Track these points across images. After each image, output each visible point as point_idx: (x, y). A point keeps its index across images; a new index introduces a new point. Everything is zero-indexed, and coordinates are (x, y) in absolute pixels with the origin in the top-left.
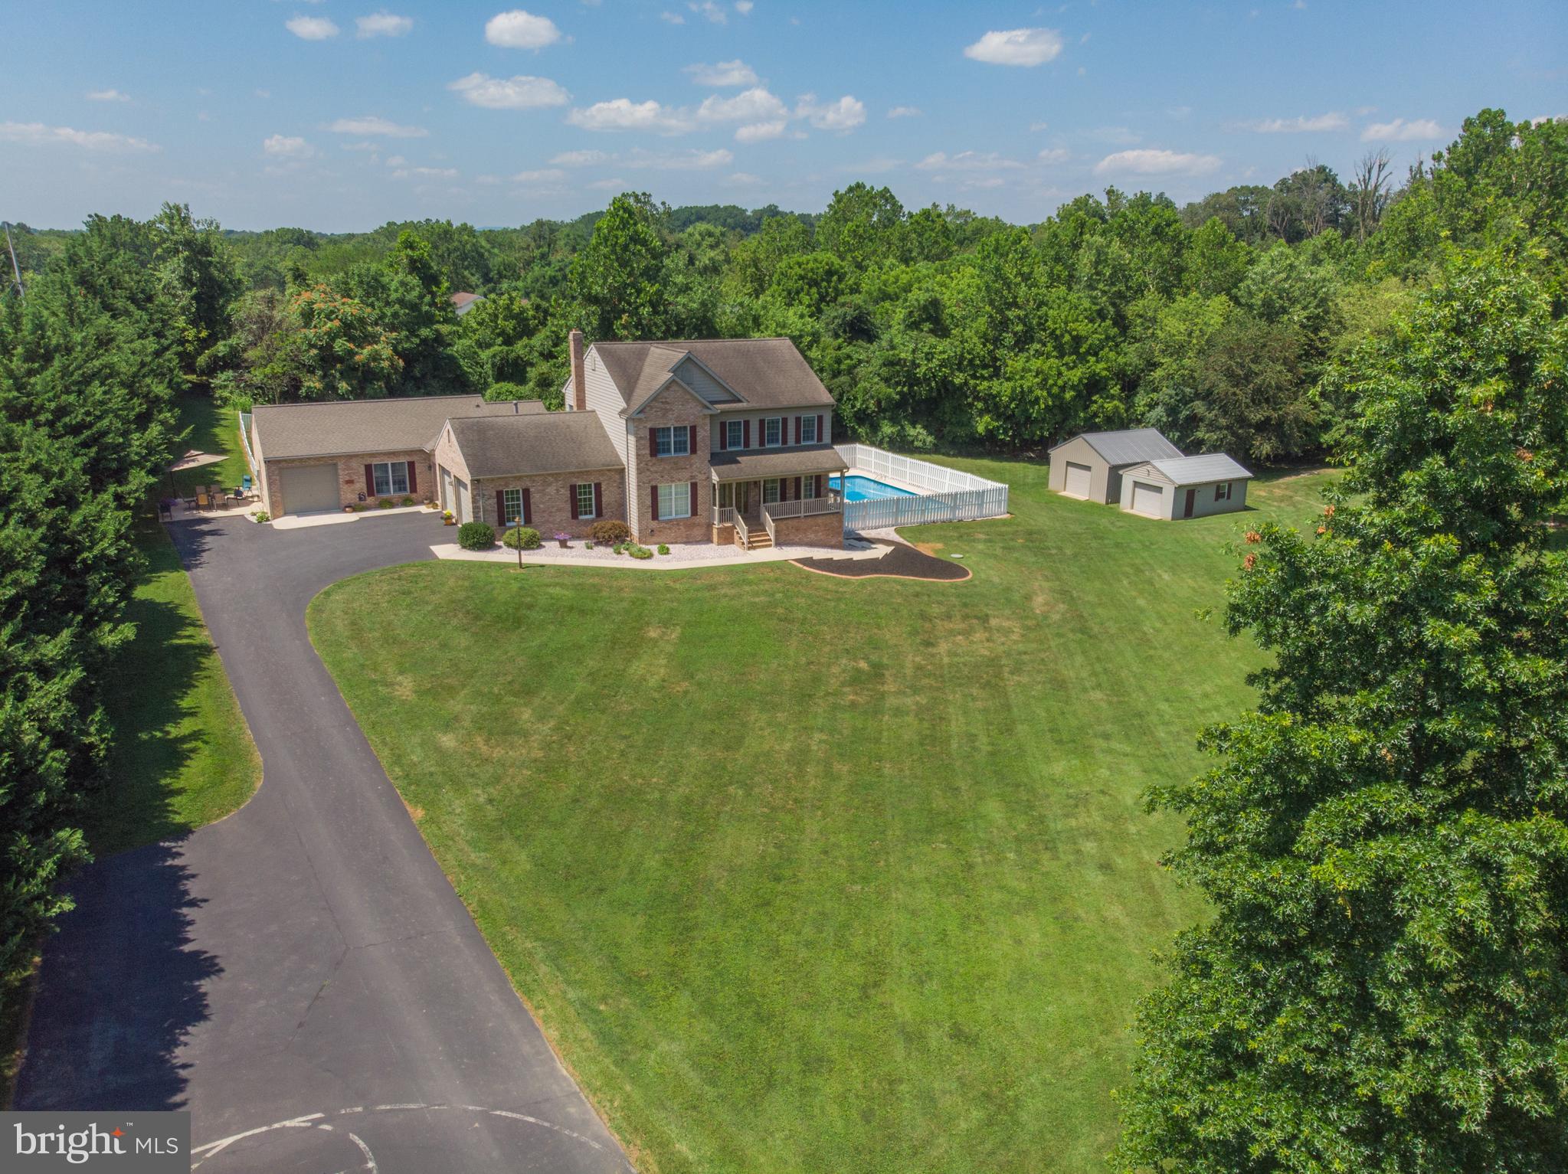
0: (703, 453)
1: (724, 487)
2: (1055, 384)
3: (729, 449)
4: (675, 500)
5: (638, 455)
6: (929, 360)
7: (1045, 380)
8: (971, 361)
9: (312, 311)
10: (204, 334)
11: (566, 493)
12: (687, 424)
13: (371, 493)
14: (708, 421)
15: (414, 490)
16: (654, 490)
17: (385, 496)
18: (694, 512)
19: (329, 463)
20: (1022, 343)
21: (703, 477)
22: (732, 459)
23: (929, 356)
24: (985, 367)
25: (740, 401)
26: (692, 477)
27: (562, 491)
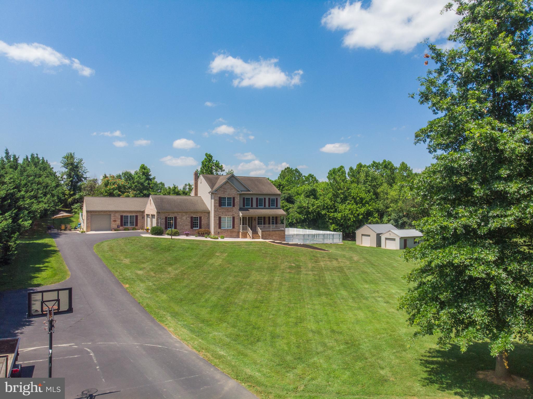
0: (237, 207)
1: (244, 218)
2: (355, 213)
3: (246, 207)
4: (227, 222)
5: (215, 206)
6: (312, 206)
7: (352, 212)
8: (327, 207)
9: (108, 182)
10: (72, 193)
11: (189, 219)
12: (232, 196)
13: (122, 225)
14: (239, 196)
15: (137, 225)
16: (220, 218)
17: (126, 227)
18: (233, 227)
19: (108, 214)
20: (344, 200)
21: (237, 215)
22: (247, 210)
23: (313, 205)
24: (332, 209)
25: (250, 191)
26: (233, 215)
27: (188, 218)
